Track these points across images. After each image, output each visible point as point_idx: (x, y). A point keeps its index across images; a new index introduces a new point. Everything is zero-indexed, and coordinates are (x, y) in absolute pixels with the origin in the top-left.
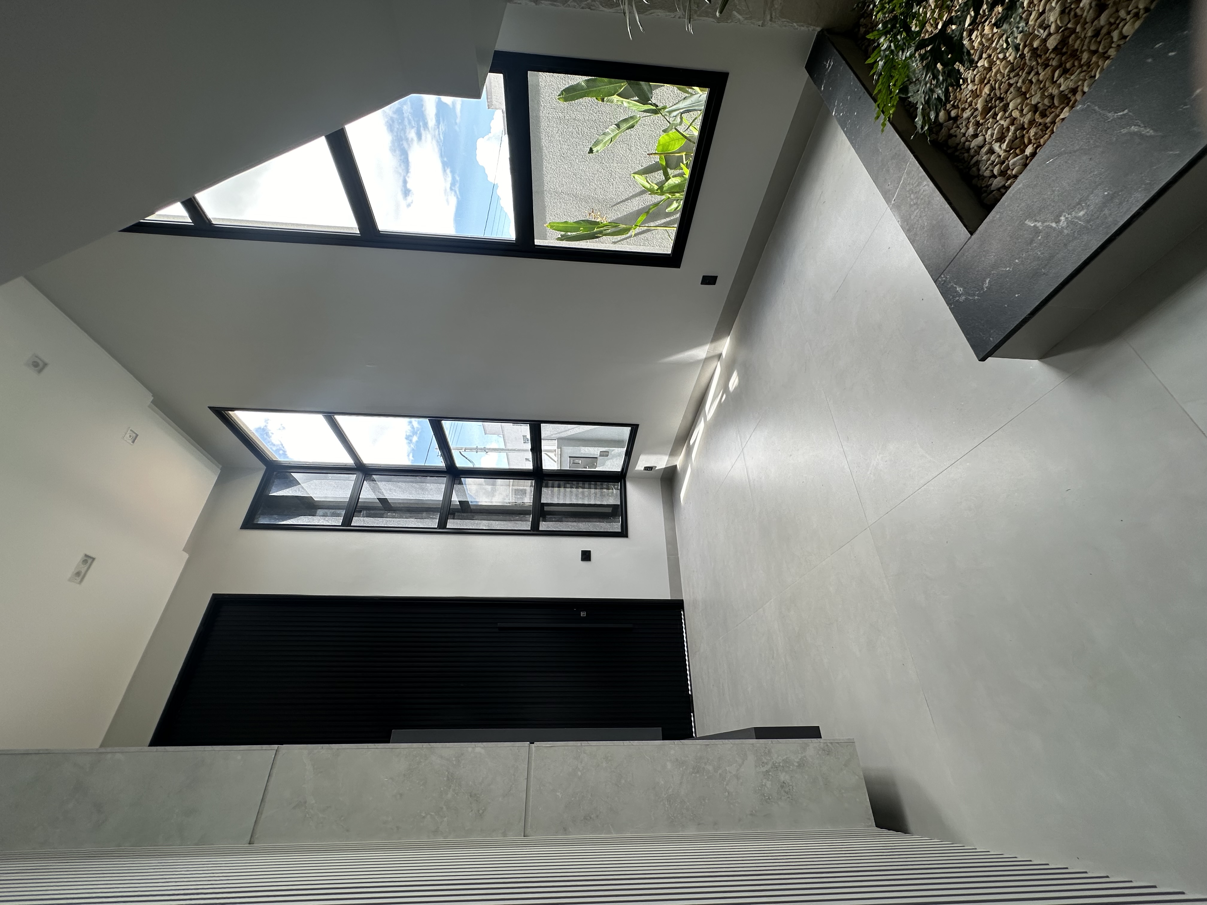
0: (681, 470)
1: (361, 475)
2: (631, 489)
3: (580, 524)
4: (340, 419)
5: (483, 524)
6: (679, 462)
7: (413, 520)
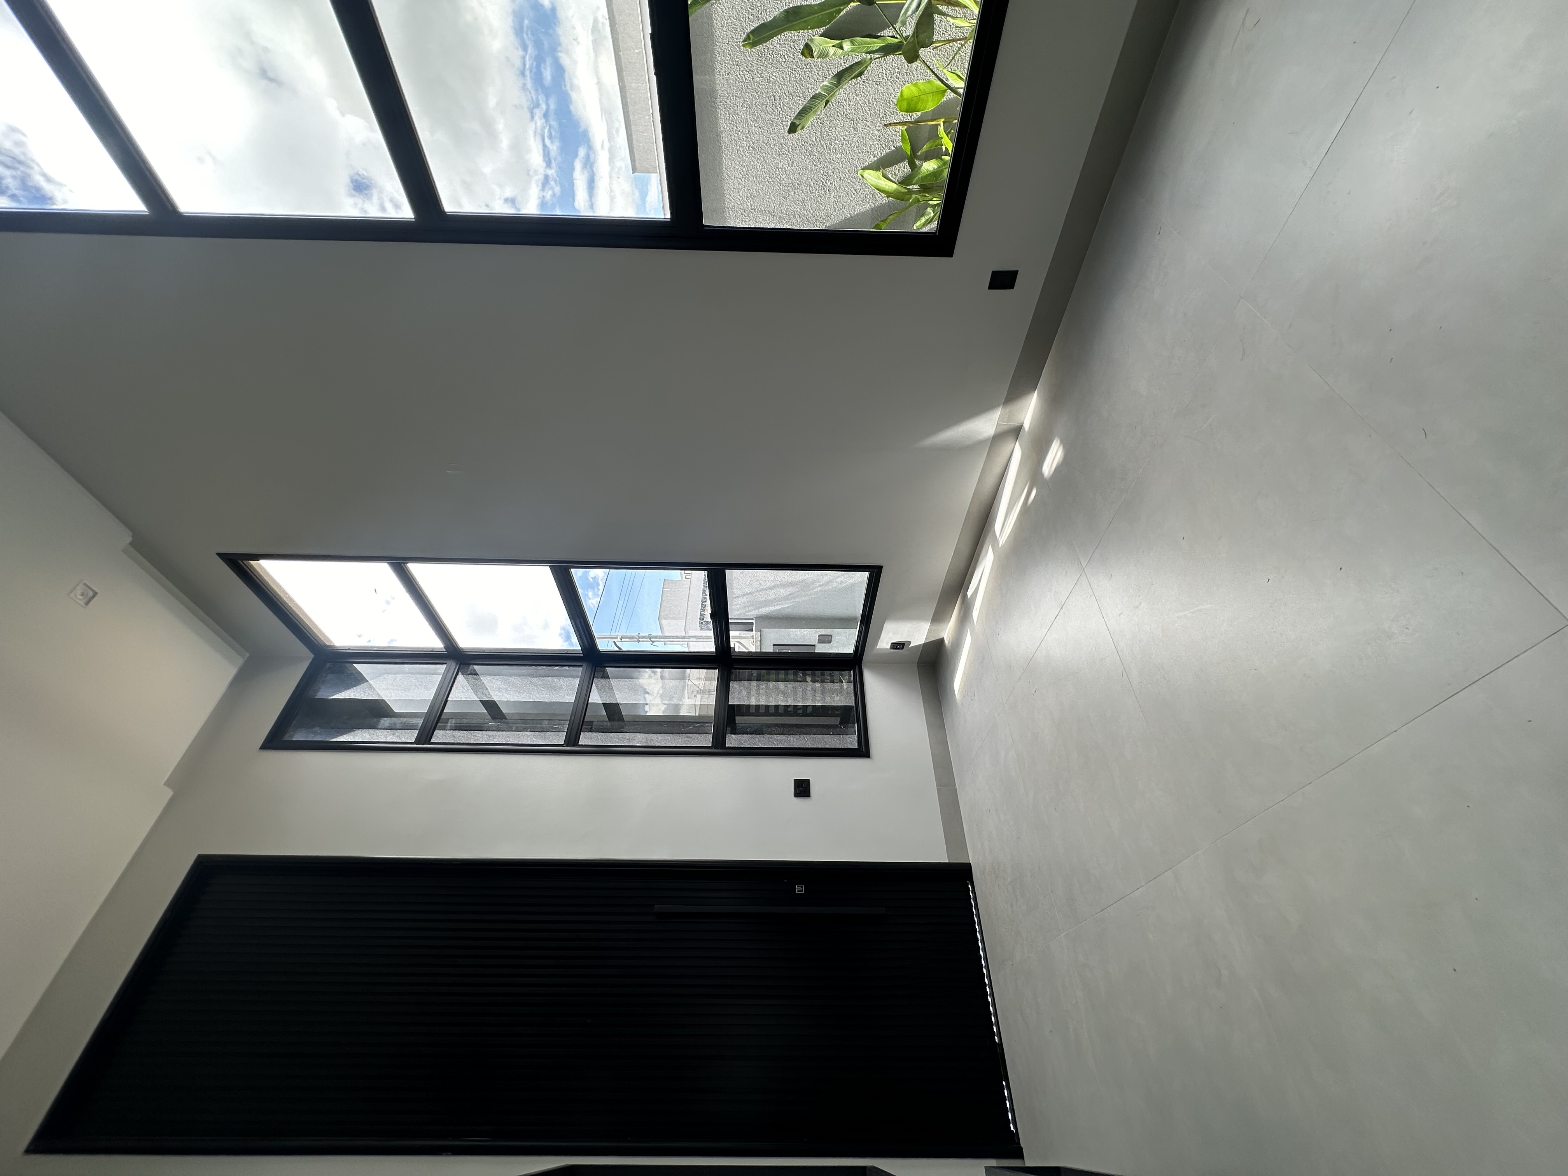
0: (952, 645)
1: (453, 665)
2: (871, 680)
3: (792, 739)
4: (414, 568)
5: (638, 740)
6: (947, 632)
7: (529, 734)
